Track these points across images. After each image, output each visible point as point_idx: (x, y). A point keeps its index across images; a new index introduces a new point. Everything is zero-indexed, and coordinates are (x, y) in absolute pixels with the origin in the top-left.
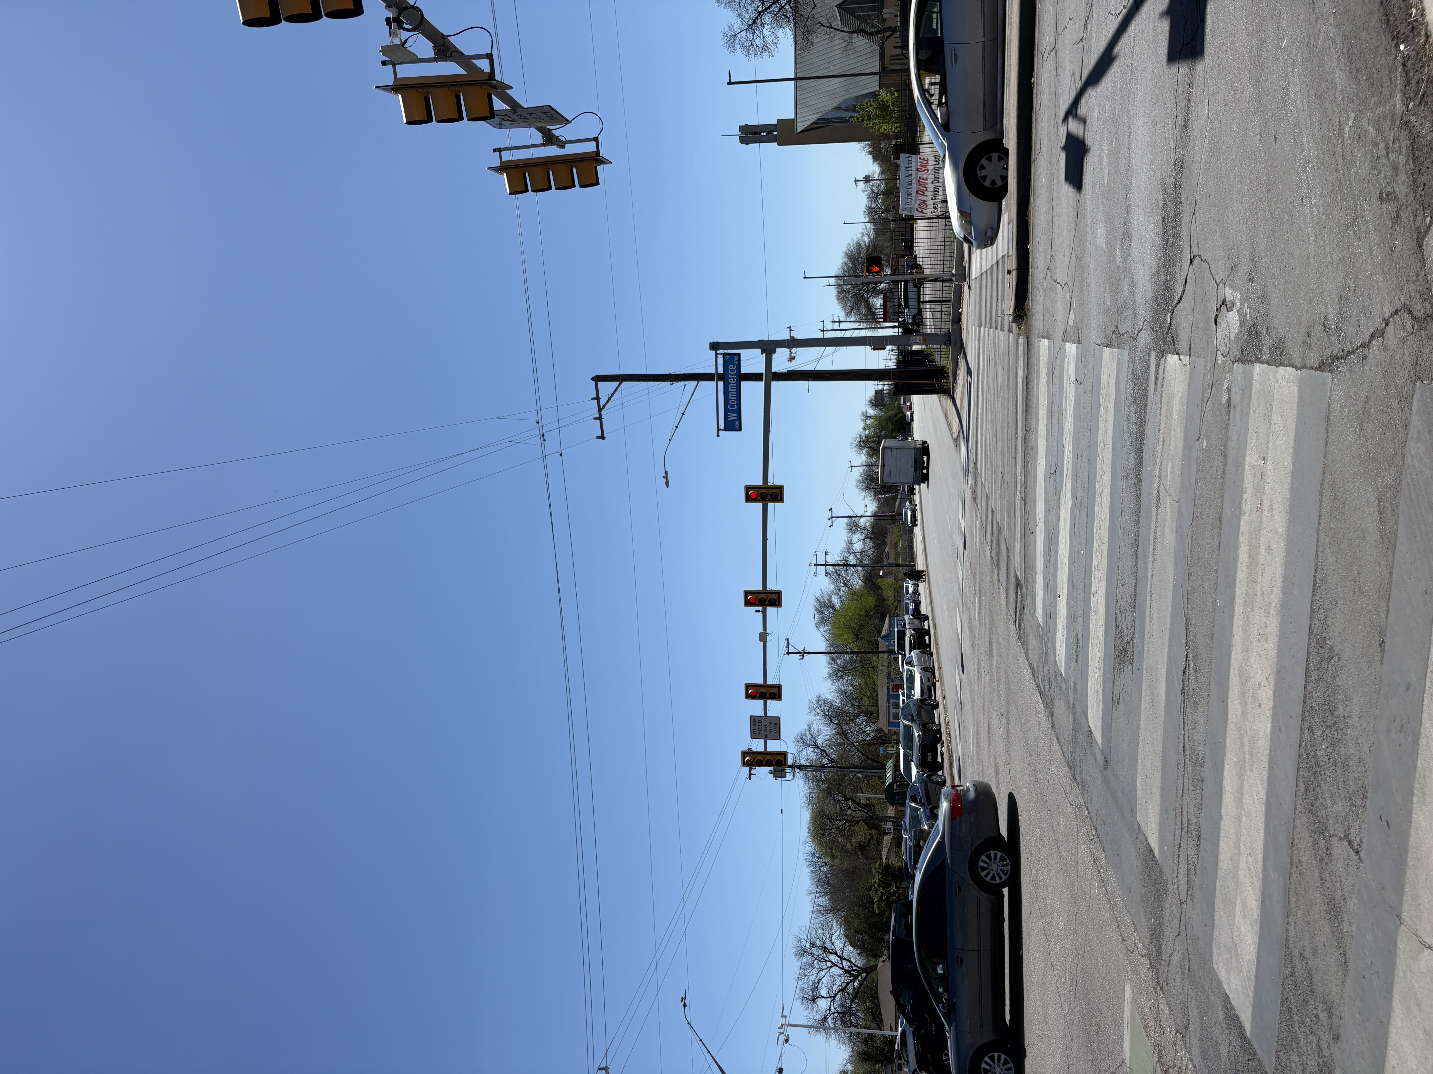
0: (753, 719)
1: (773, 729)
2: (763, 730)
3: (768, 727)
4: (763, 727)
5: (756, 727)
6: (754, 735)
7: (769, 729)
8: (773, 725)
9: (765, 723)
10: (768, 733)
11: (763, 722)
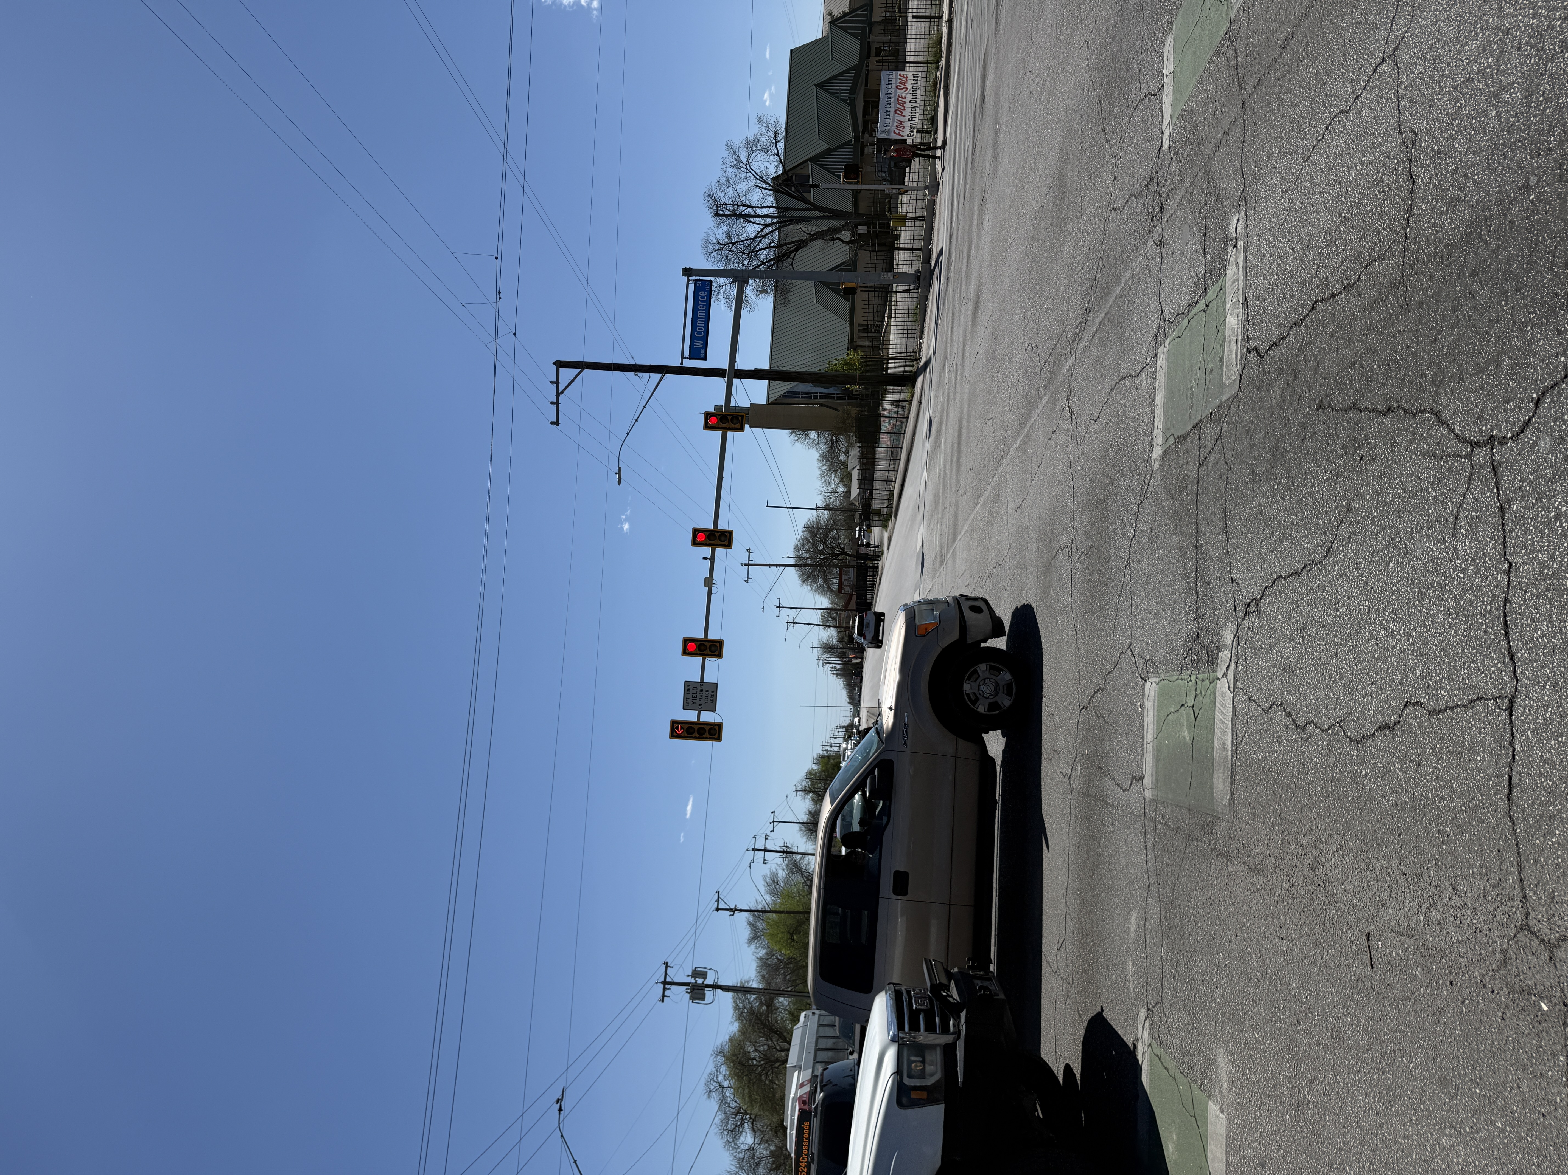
0: (688, 685)
1: (709, 699)
2: (698, 699)
3: (704, 695)
4: (698, 695)
5: (690, 696)
6: (686, 706)
7: (704, 698)
8: (710, 693)
9: (701, 691)
10: (703, 703)
11: (699, 689)
